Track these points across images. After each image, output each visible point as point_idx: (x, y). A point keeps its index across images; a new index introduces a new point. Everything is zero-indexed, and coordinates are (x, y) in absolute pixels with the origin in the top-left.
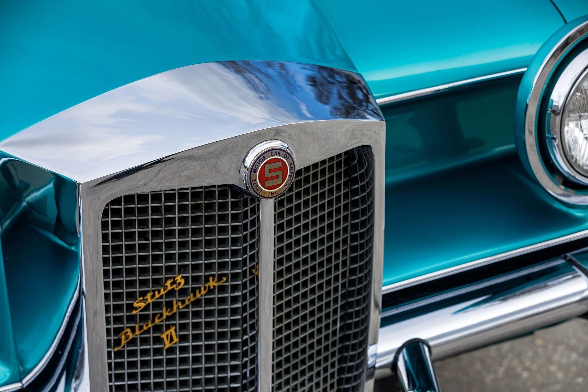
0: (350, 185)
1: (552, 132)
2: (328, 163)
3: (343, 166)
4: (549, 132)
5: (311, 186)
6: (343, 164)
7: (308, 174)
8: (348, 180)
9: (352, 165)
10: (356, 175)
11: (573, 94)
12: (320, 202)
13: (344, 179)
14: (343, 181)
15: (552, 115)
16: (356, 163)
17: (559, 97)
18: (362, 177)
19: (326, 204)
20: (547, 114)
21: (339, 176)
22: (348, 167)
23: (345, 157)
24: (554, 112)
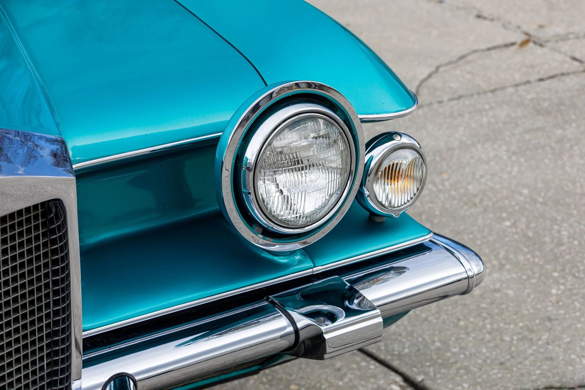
0: (48, 235)
1: (247, 188)
2: (25, 216)
3: (40, 218)
4: (245, 187)
5: (9, 237)
6: (40, 216)
7: (5, 225)
8: (47, 230)
9: (48, 218)
10: (53, 226)
11: (264, 152)
12: (19, 250)
13: (42, 230)
14: (41, 232)
15: (247, 171)
16: (53, 216)
17: (252, 155)
18: (59, 228)
19: (25, 252)
20: (242, 171)
21: (37, 227)
22: (45, 219)
23: (42, 210)
24: (248, 169)
